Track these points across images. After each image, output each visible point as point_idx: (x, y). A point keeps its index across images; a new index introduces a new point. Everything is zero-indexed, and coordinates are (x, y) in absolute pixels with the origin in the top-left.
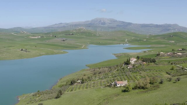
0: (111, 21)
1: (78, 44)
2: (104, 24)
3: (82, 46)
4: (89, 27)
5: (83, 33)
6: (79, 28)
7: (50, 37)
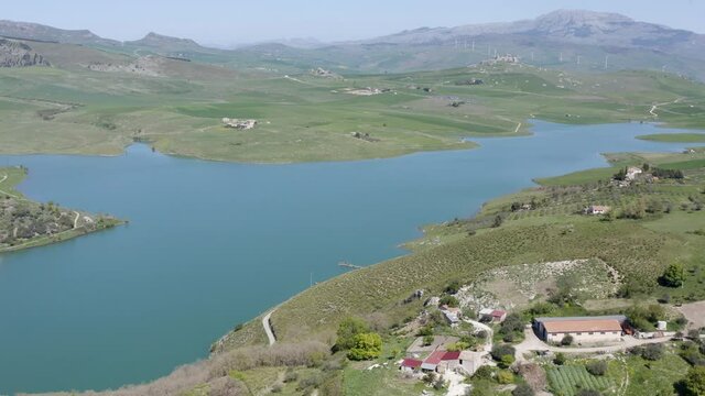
1: (499, 118)
3: (513, 125)
4: (531, 44)
5: (514, 78)
6: (499, 59)
7: (409, 91)
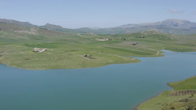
0: (184, 23)
1: (151, 49)
2: (177, 26)
5: (156, 36)
6: (151, 30)
7: (119, 40)
